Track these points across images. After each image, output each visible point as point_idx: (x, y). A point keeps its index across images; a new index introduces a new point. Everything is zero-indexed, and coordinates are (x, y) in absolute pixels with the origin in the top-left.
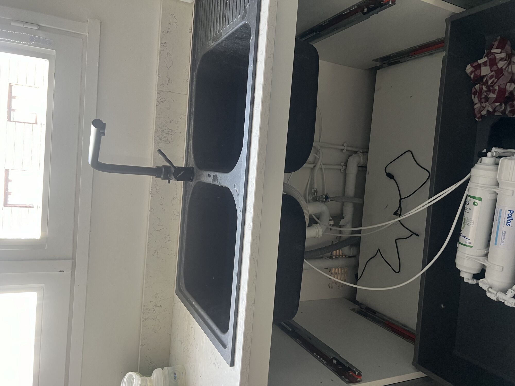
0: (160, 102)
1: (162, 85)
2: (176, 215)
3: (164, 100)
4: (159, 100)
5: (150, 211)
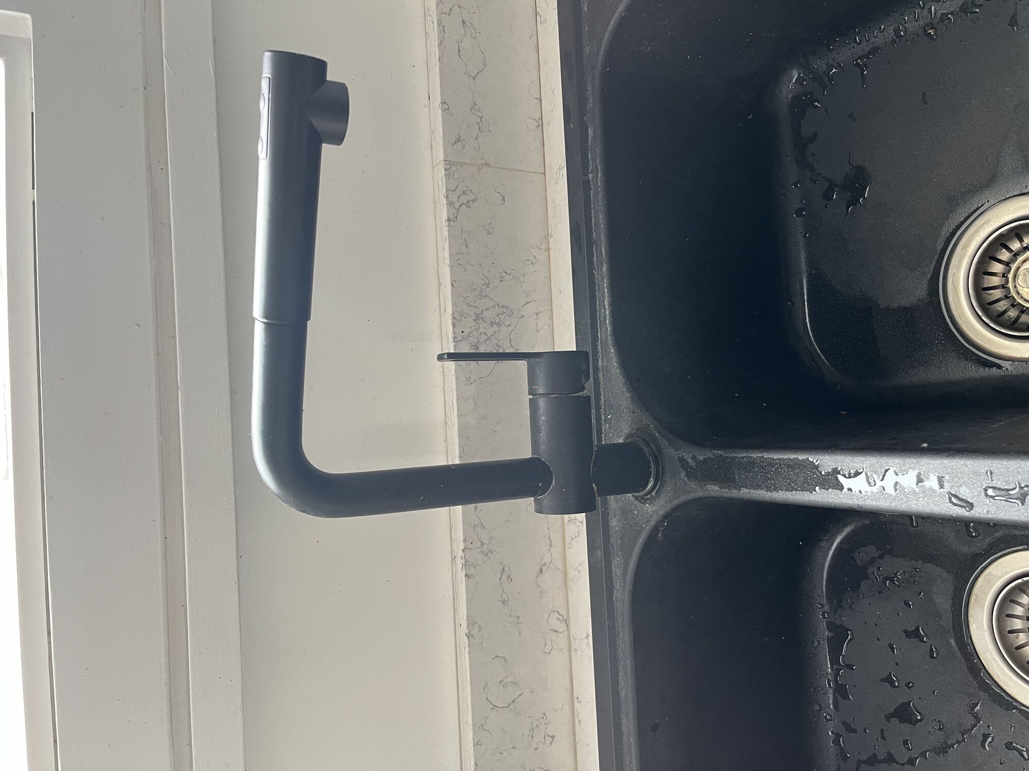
0: (457, 205)
1: (458, 140)
2: (557, 631)
3: (471, 197)
4: (453, 197)
5: (469, 636)
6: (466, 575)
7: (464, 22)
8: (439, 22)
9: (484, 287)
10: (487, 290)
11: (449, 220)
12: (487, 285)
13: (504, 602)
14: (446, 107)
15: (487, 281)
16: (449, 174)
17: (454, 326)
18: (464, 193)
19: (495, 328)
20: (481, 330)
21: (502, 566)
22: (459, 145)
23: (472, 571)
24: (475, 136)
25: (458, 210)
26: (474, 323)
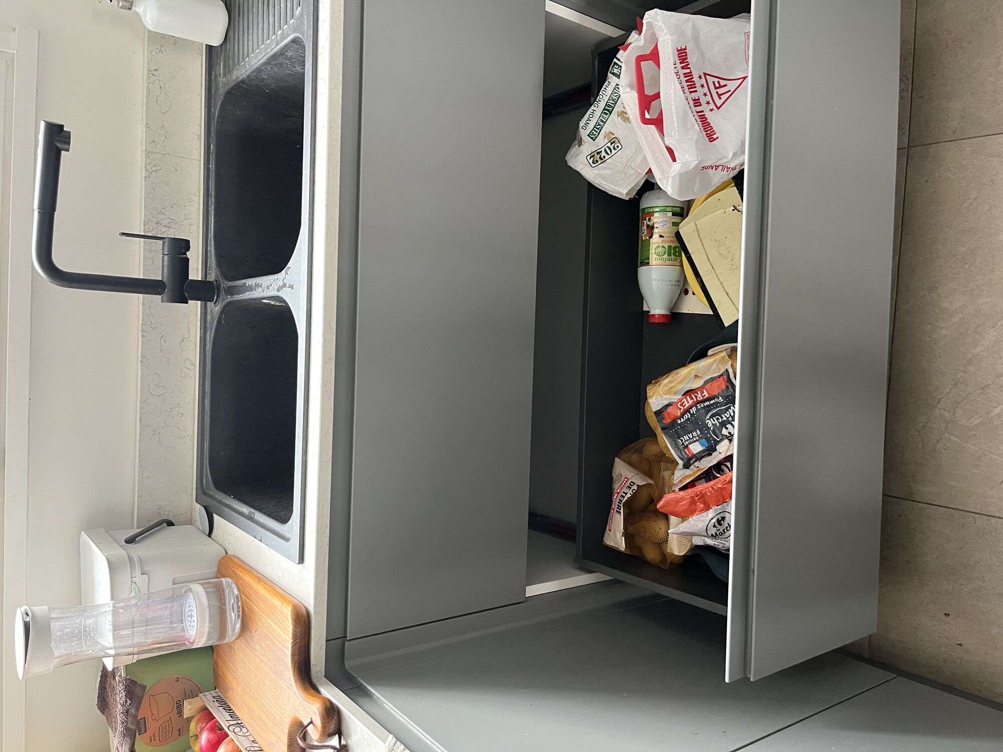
0: (150, 171)
1: (153, 142)
2: (189, 369)
3: (158, 168)
4: (148, 167)
5: (141, 361)
6: (142, 335)
7: (161, 87)
8: (148, 87)
9: (162, 209)
10: (164, 211)
11: (145, 177)
12: (164, 209)
13: (161, 351)
14: (148, 126)
15: (164, 207)
16: (147, 157)
17: (144, 225)
18: (155, 166)
19: (167, 229)
20: (159, 229)
21: (161, 335)
22: (153, 144)
23: (145, 334)
24: (163, 140)
25: (151, 173)
26: (155, 225)
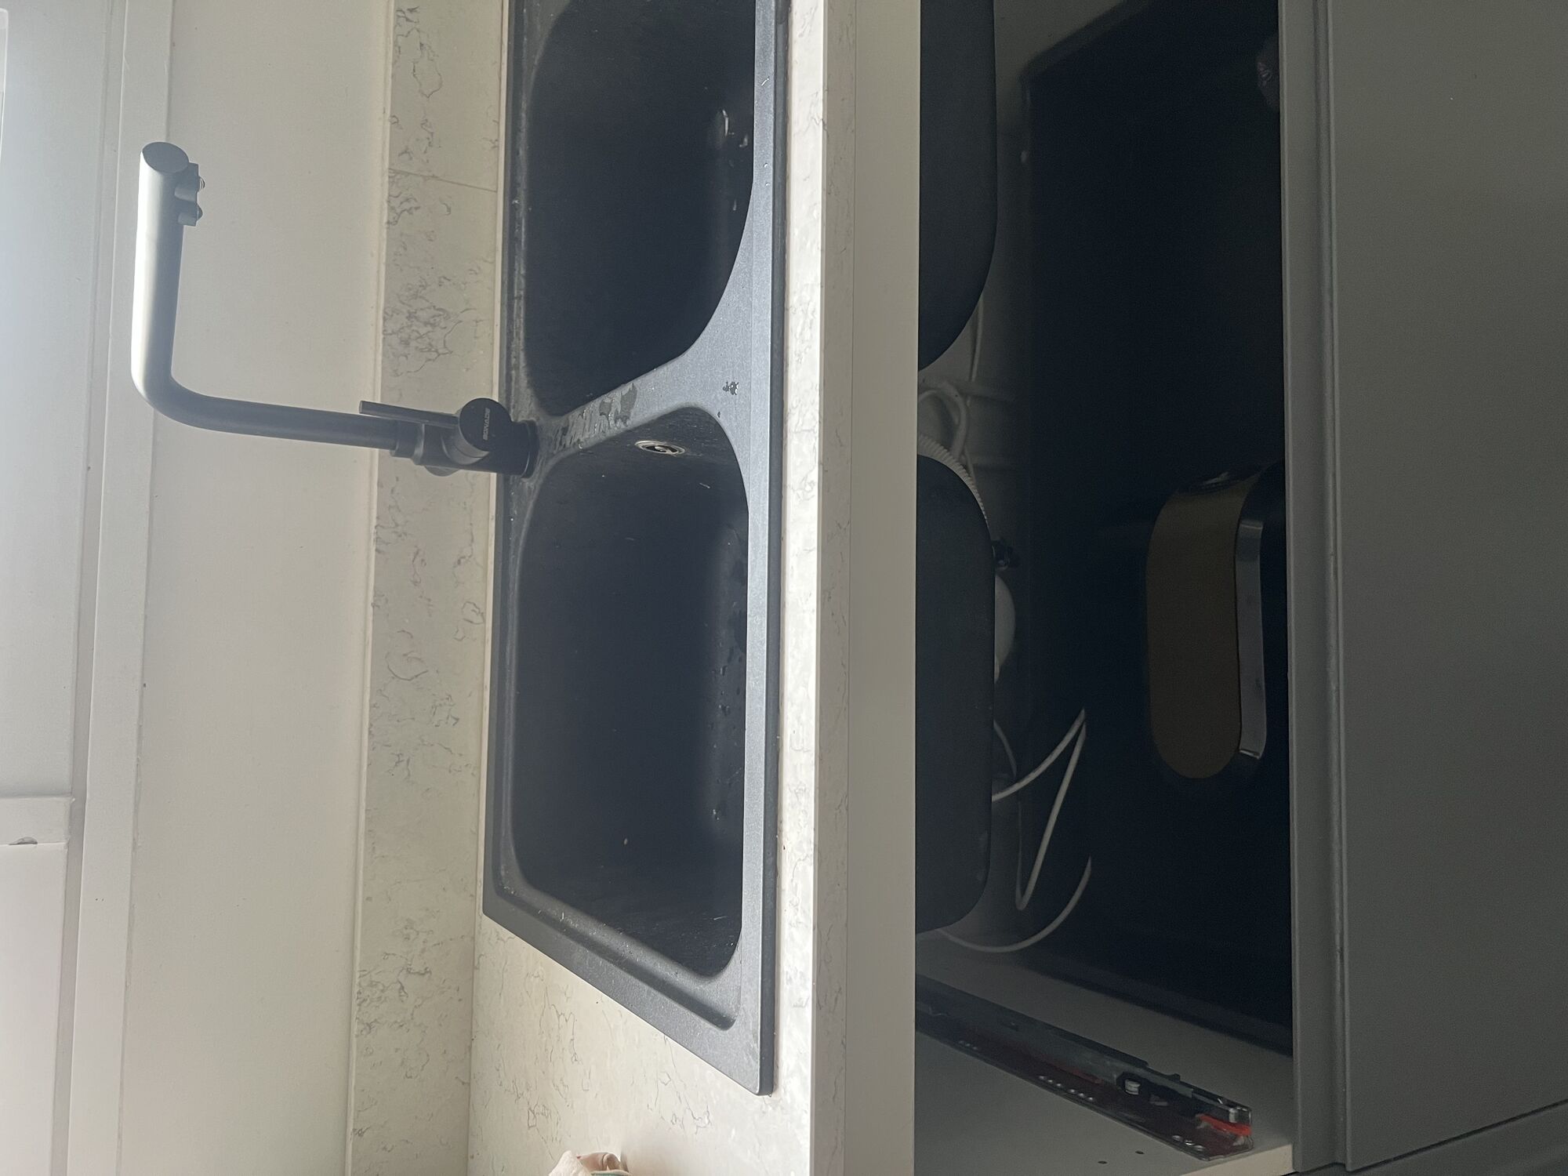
0: (399, 211)
1: (406, 152)
2: (471, 622)
3: (413, 204)
4: (396, 203)
5: (374, 605)
6: (377, 550)
7: (421, 45)
8: (395, 43)
9: (420, 289)
10: (423, 292)
11: (388, 223)
12: (424, 287)
13: (415, 583)
14: (395, 121)
15: (424, 284)
16: (392, 181)
17: (385, 319)
18: (407, 200)
19: (429, 328)
20: (414, 328)
21: (415, 550)
22: (406, 156)
23: (383, 548)
24: (424, 149)
25: (399, 215)
26: (407, 320)
